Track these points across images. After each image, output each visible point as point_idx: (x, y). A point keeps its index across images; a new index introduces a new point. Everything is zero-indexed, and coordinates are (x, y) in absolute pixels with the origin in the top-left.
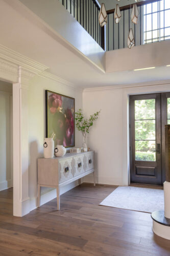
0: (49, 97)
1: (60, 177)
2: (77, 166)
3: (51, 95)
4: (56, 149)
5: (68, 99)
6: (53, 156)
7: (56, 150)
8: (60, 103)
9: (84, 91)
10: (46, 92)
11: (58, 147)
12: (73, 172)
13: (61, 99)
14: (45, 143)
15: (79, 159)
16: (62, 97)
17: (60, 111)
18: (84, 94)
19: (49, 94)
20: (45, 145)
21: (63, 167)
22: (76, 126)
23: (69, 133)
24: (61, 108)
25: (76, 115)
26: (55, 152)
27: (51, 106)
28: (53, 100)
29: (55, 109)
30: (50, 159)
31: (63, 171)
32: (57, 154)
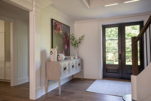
0: (54, 23)
1: (61, 73)
2: (71, 67)
3: (55, 23)
4: (58, 55)
5: (66, 26)
6: (56, 60)
7: (58, 57)
8: (61, 28)
9: (75, 23)
10: (52, 20)
11: (60, 54)
12: (69, 70)
13: (61, 26)
14: (51, 52)
15: (73, 63)
16: (62, 25)
17: (61, 33)
18: (75, 25)
19: (54, 22)
20: (51, 53)
21: (63, 67)
22: (70, 43)
23: (66, 47)
24: (61, 32)
25: (71, 37)
26: (57, 57)
27: (55, 29)
28: (56, 25)
29: (58, 31)
30: (54, 62)
31: (62, 69)
32: (58, 59)
